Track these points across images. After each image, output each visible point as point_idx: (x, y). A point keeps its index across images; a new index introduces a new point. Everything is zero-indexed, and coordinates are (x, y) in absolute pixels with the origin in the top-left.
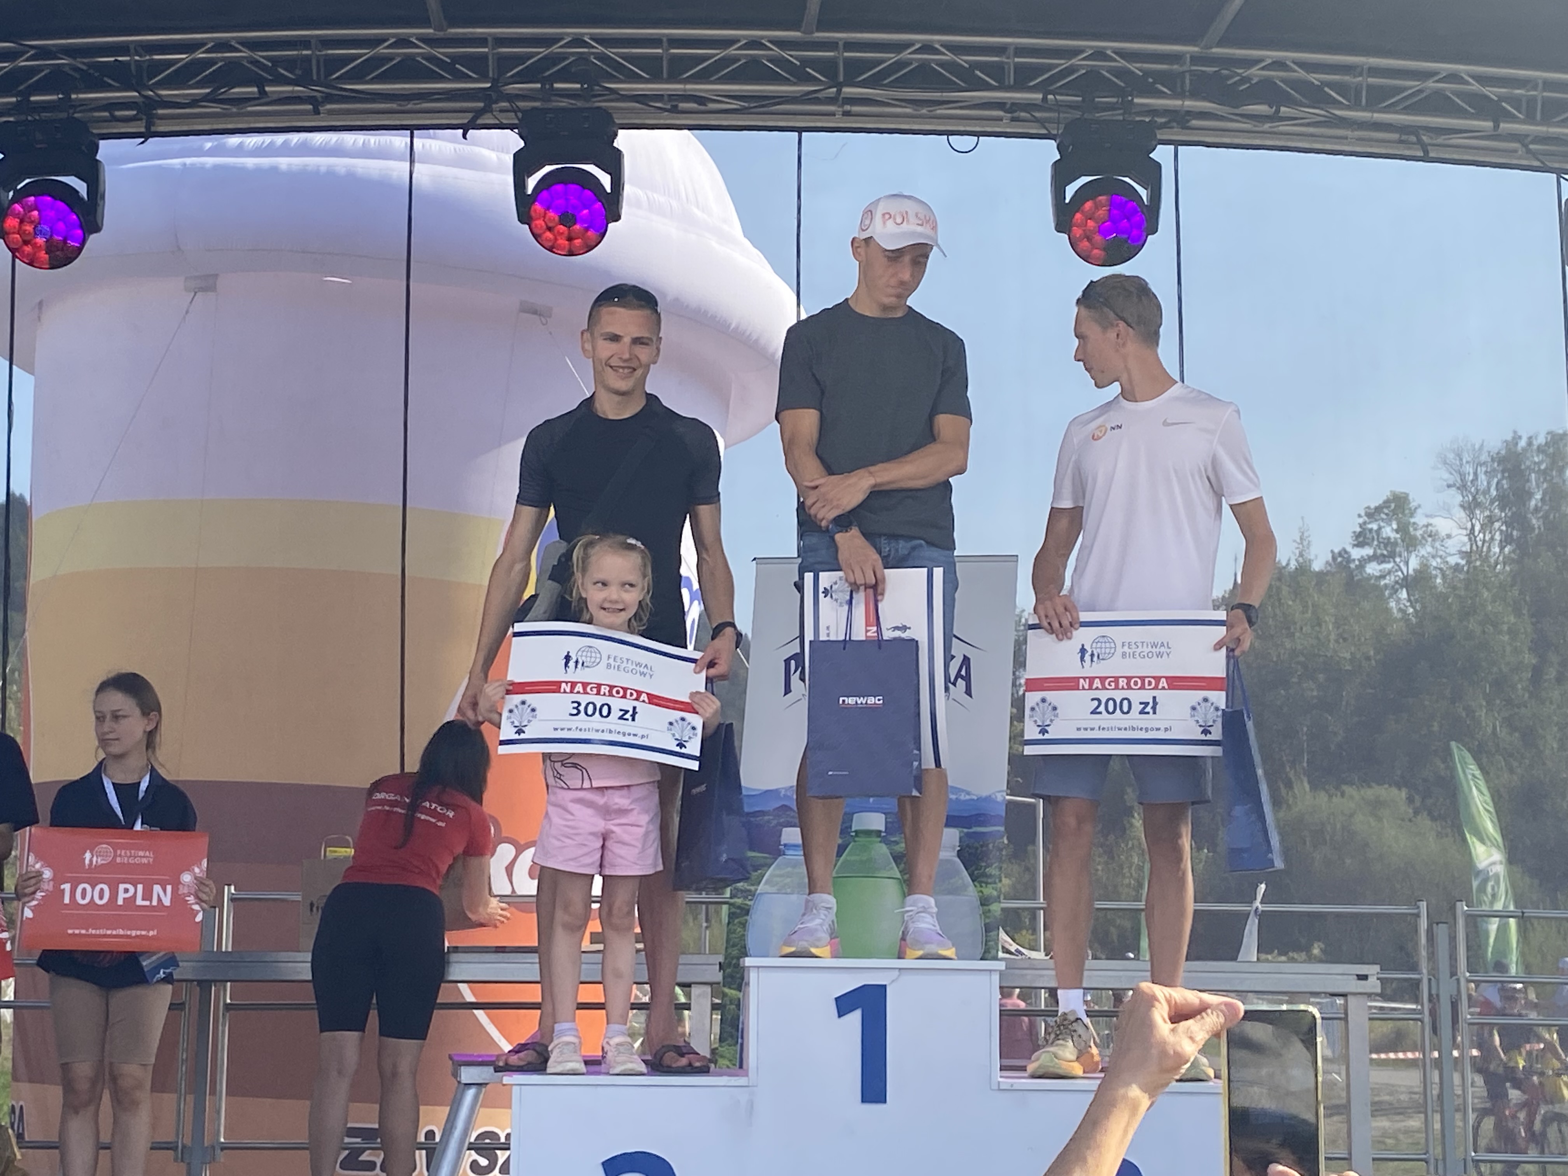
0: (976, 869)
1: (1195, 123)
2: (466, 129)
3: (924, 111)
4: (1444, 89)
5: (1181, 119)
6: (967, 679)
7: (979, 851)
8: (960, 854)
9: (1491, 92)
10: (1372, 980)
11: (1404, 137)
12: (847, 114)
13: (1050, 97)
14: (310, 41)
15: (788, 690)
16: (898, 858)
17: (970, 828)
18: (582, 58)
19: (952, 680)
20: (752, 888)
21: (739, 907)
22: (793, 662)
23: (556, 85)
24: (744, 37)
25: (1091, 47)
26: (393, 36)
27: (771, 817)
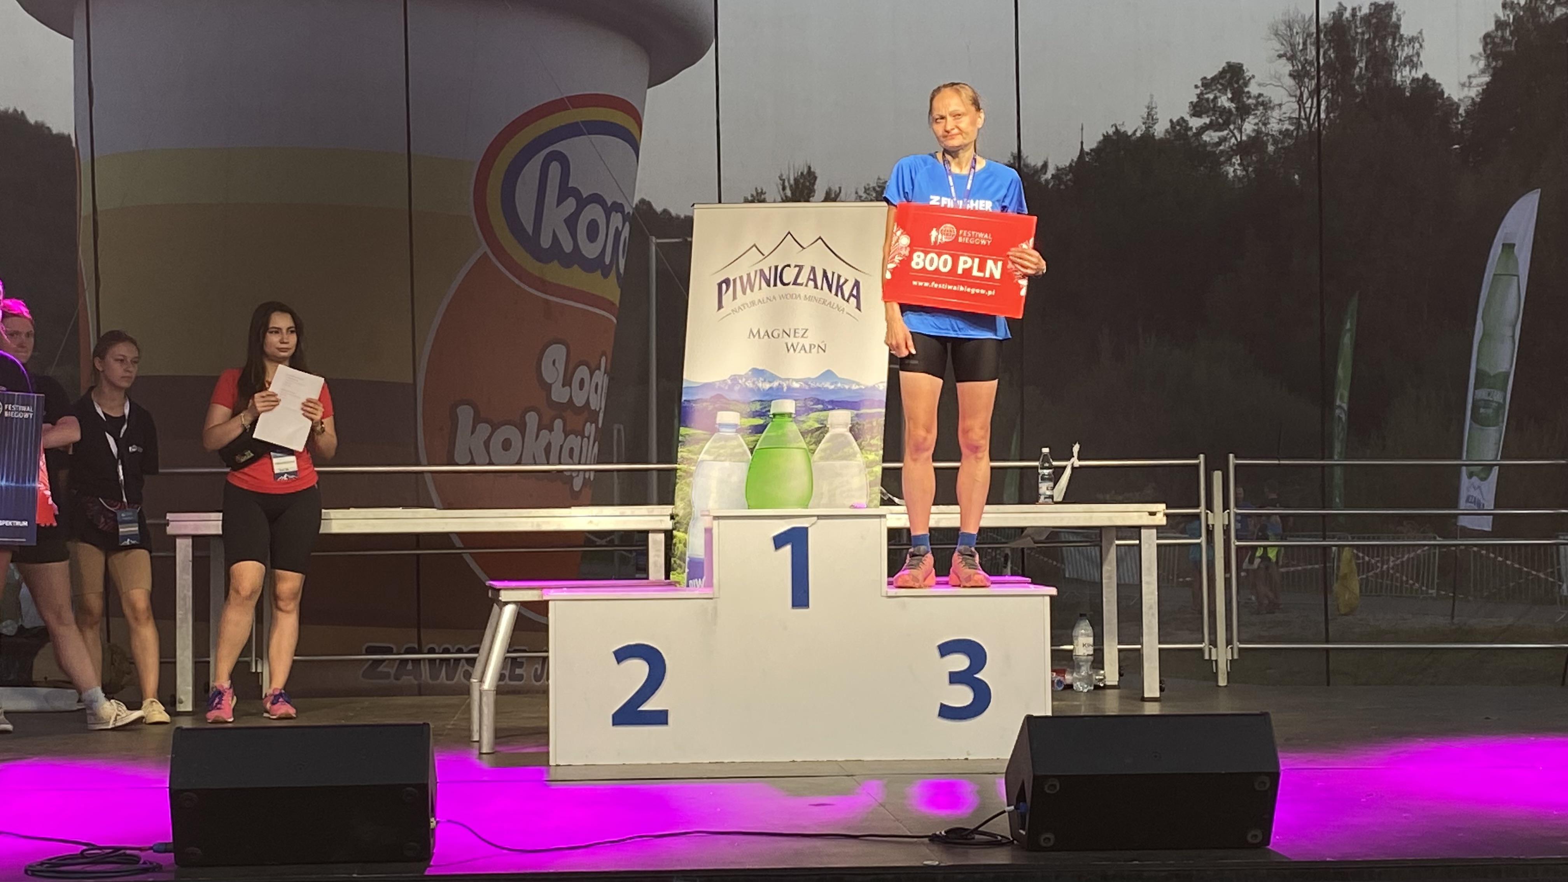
0: (863, 441)
6: (857, 298)
7: (865, 428)
8: (851, 430)
10: (1160, 515)
15: (720, 306)
16: (804, 434)
17: (858, 410)
19: (846, 297)
20: (695, 457)
21: (685, 471)
22: (724, 286)
27: (708, 404)
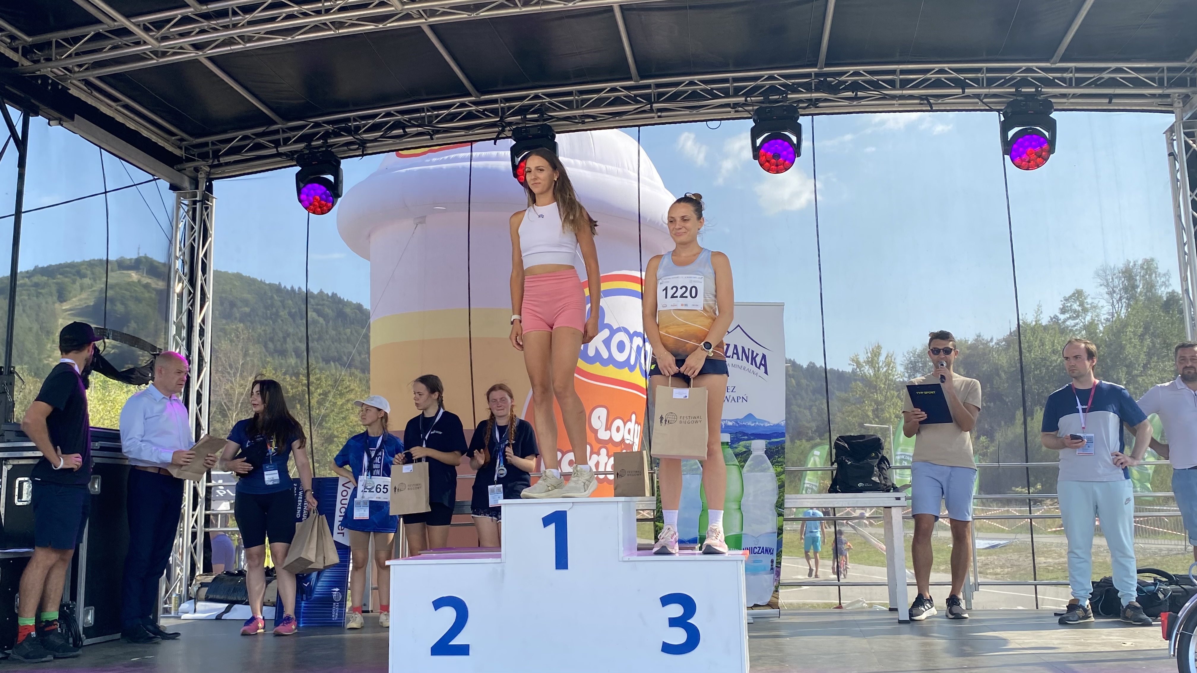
1: (821, 104)
2: (495, 140)
3: (694, 112)
4: (940, 77)
5: (814, 103)
9: (961, 76)
10: (903, 499)
11: (922, 102)
12: (659, 117)
13: (749, 99)
14: (424, 109)
18: (542, 104)
23: (528, 116)
24: (609, 86)
25: (766, 74)
26: (458, 102)
